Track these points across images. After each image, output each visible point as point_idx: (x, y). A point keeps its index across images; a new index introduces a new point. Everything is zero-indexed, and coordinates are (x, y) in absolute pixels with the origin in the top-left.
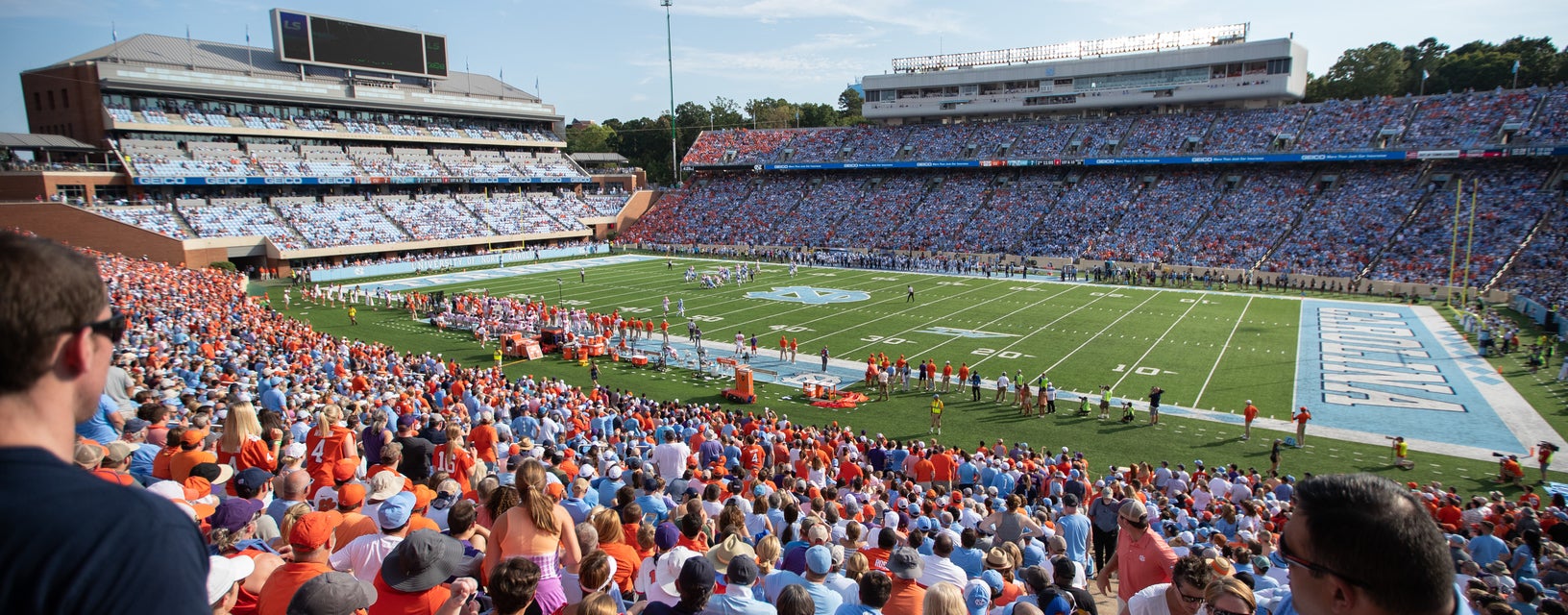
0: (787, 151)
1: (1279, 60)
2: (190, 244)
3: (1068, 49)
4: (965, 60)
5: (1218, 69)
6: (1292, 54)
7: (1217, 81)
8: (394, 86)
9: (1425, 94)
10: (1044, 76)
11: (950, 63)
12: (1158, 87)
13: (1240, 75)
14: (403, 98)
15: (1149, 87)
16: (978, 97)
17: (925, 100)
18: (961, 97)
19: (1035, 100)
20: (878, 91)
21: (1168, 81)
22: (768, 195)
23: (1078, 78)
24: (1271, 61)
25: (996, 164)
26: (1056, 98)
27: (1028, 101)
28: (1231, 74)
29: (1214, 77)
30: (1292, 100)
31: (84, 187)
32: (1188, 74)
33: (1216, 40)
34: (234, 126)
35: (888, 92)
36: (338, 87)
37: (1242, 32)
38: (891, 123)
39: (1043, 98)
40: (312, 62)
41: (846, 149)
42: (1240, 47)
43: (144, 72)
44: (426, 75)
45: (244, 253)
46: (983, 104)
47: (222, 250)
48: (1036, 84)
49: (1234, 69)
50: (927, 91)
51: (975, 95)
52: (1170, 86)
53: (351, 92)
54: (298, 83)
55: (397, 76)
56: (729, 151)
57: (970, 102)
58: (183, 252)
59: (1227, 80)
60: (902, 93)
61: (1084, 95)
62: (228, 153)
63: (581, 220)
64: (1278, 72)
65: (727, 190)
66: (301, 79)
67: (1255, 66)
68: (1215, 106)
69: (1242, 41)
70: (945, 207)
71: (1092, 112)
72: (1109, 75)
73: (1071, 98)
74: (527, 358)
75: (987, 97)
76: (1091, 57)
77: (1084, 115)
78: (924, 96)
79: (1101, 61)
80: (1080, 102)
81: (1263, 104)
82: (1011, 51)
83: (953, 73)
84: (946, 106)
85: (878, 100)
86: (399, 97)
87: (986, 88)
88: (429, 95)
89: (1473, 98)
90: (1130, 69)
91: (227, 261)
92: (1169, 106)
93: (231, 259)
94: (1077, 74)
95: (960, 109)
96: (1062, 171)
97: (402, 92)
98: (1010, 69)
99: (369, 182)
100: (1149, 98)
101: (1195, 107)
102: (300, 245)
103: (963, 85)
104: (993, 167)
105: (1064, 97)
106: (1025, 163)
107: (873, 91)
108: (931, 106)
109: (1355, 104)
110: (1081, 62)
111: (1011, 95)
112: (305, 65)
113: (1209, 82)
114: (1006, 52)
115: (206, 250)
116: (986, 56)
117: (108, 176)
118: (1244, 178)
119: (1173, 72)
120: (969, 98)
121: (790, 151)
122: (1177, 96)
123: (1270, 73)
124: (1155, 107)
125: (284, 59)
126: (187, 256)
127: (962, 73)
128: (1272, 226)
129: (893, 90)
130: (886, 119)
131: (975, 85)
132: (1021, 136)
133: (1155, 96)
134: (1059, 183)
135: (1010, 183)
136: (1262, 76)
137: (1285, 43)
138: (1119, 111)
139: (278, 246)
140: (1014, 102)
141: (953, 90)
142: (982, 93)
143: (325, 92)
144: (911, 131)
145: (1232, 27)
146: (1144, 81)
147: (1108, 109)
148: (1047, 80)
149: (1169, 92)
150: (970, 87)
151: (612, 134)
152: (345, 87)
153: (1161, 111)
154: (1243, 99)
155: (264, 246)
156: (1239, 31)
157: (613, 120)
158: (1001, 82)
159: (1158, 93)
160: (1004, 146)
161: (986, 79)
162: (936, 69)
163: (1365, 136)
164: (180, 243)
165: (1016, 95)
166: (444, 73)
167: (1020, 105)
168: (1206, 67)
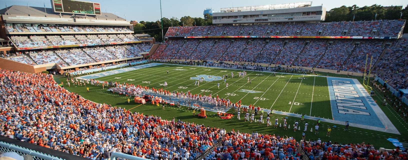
0: (193, 33)
1: (319, 11)
2: (36, 67)
3: (266, 7)
4: (240, 9)
5: (304, 13)
6: (322, 10)
7: (304, 16)
8: (86, 18)
9: (354, 21)
10: (260, 14)
11: (236, 10)
12: (289, 17)
13: (309, 15)
14: (89, 21)
15: (287, 17)
16: (243, 19)
17: (229, 19)
18: (238, 19)
19: (258, 20)
20: (216, 17)
21: (292, 16)
22: (188, 45)
23: (268, 14)
24: (317, 12)
25: (248, 37)
26: (263, 20)
27: (256, 20)
28: (307, 15)
29: (303, 15)
30: (322, 21)
31: (3, 51)
32: (296, 14)
33: (304, 6)
34: (43, 32)
35: (219, 17)
36: (71, 19)
37: (310, 4)
38: (220, 25)
39: (260, 19)
40: (63, 12)
41: (208, 32)
42: (310, 8)
43: (16, 17)
44: (95, 14)
45: (50, 68)
46: (244, 20)
47: (45, 68)
48: (258, 16)
49: (308, 13)
50: (229, 17)
51: (242, 18)
53: (75, 21)
54: (60, 18)
55: (87, 15)
56: (177, 33)
57: (241, 20)
58: (34, 69)
59: (306, 16)
60: (223, 17)
61: (270, 19)
62: (42, 39)
63: (139, 53)
64: (319, 14)
65: (177, 43)
66: (60, 17)
67: (313, 13)
68: (303, 23)
69: (310, 6)
70: (235, 49)
71: (272, 23)
72: (276, 14)
73: (267, 20)
74: (142, 103)
75: (245, 19)
76: (272, 9)
77: (270, 24)
78: (228, 18)
79: (275, 10)
80: (269, 21)
81: (315, 22)
83: (236, 12)
84: (234, 21)
85: (216, 19)
86: (88, 21)
87: (245, 16)
88: (96, 20)
89: (366, 22)
90: (282, 13)
91: (46, 71)
92: (292, 22)
93: (47, 70)
94: (268, 13)
95: (238, 22)
96: (265, 39)
97: (89, 20)
98: (251, 12)
99: (82, 46)
100: (287, 20)
101: (298, 23)
102: (66, 65)
103: (239, 16)
104: (247, 38)
105: (265, 19)
106: (255, 37)
107: (215, 17)
108: (230, 21)
109: (337, 23)
110: (269, 10)
111: (251, 19)
112: (61, 13)
113: (302, 16)
114: (250, 7)
115: (40, 68)
116: (245, 8)
117: (9, 48)
118: (311, 42)
119: (293, 14)
120: (240, 19)
121: (194, 33)
122: (294, 20)
123: (317, 14)
124: (288, 22)
125: (55, 12)
126: (35, 70)
127: (239, 12)
128: (318, 55)
129: (221, 17)
130: (218, 24)
131: (242, 16)
132: (254, 29)
133: (288, 20)
134: (264, 42)
135: (252, 42)
136: (315, 15)
137: (321, 7)
138: (279, 23)
139: (60, 66)
140: (252, 20)
141: (236, 17)
142: (244, 18)
143: (67, 20)
144: (225, 27)
145: (308, 3)
146: (286, 16)
147: (276, 23)
149: (292, 19)
150: (240, 16)
151: (143, 26)
152: (73, 19)
153: (290, 23)
154: (310, 21)
155: (56, 66)
156: (309, 3)
157: (142, 21)
158: (249, 15)
159: (289, 19)
160: (250, 32)
161: (245, 14)
162: (232, 11)
163: (340, 32)
164: (33, 67)
165: (252, 18)
166: (100, 13)
167: (254, 21)
168: (301, 12)
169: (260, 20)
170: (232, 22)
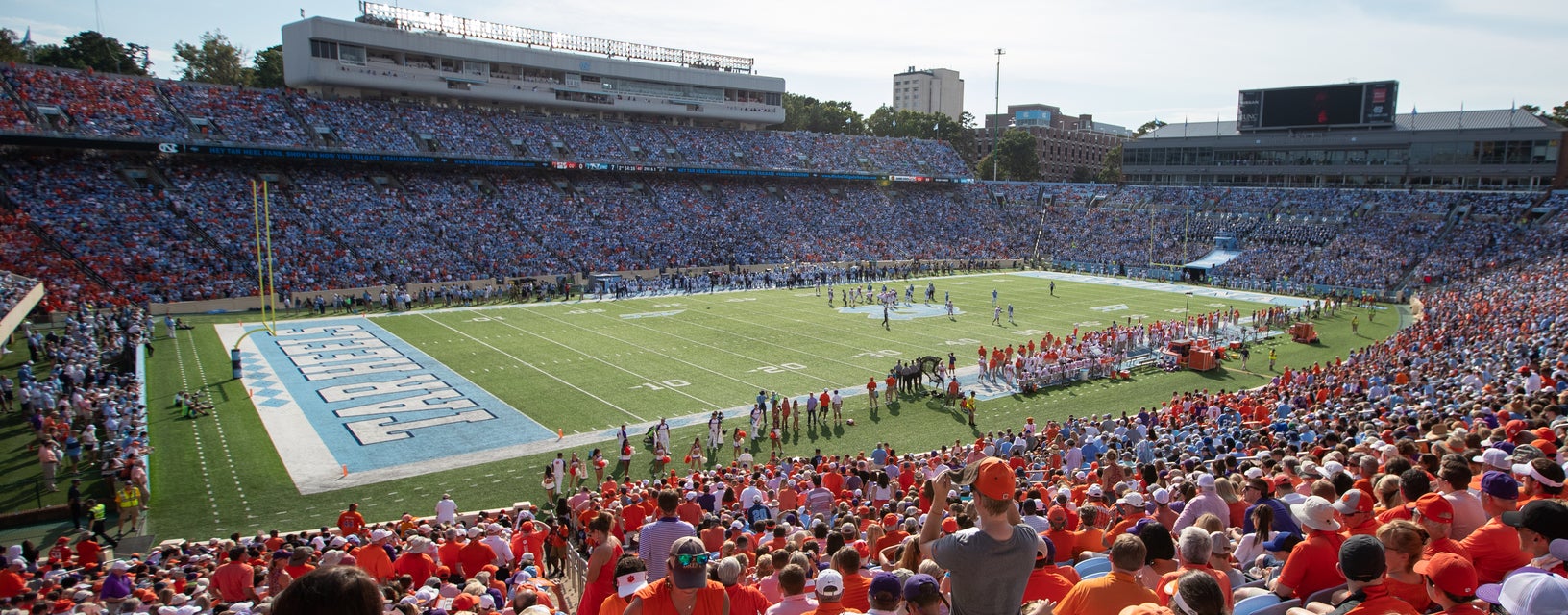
1: (773, 95)
5: (729, 93)
6: (784, 91)
7: (730, 103)
10: (579, 70)
13: (746, 101)
15: (672, 99)
16: (494, 79)
18: (466, 75)
19: (566, 95)
20: (334, 44)
21: (685, 96)
24: (769, 93)
26: (590, 97)
27: (558, 94)
29: (726, 99)
35: (349, 49)
37: (750, 65)
39: (577, 93)
42: (747, 78)
48: (559, 75)
49: (743, 95)
50: (409, 58)
51: (488, 76)
52: (692, 101)
57: (482, 83)
59: (737, 104)
60: (376, 53)
61: (620, 98)
64: (773, 104)
69: (748, 73)
71: (613, 115)
73: (603, 98)
75: (502, 81)
76: (620, 58)
77: (601, 117)
81: (753, 128)
82: (554, 35)
84: (451, 84)
85: (335, 57)
87: (495, 68)
90: (664, 79)
92: (683, 119)
94: (613, 74)
95: (475, 91)
98: (529, 52)
100: (682, 110)
101: (704, 124)
103: (468, 60)
105: (595, 96)
107: (326, 42)
111: (536, 84)
113: (724, 103)
120: (479, 78)
122: (703, 112)
123: (767, 103)
129: (363, 46)
131: (485, 63)
133: (687, 109)
136: (763, 106)
138: (637, 118)
140: (540, 92)
142: (493, 75)
148: (573, 73)
149: (697, 107)
150: (477, 64)
159: (690, 106)
165: (541, 85)
167: (552, 98)
168: (720, 89)
169: (578, 95)
170: (443, 87)
